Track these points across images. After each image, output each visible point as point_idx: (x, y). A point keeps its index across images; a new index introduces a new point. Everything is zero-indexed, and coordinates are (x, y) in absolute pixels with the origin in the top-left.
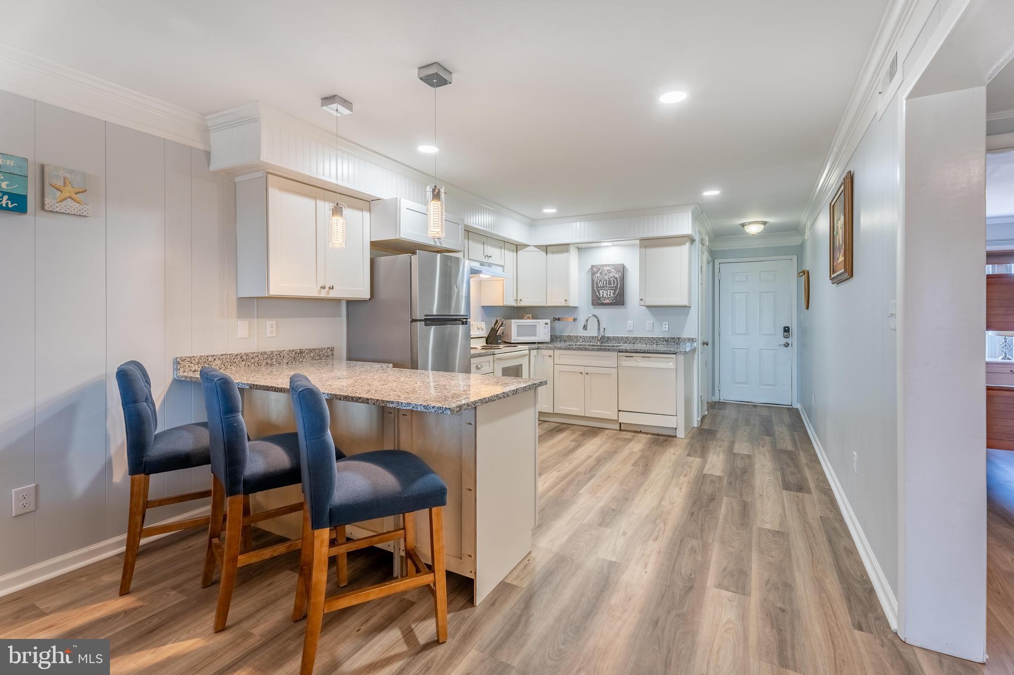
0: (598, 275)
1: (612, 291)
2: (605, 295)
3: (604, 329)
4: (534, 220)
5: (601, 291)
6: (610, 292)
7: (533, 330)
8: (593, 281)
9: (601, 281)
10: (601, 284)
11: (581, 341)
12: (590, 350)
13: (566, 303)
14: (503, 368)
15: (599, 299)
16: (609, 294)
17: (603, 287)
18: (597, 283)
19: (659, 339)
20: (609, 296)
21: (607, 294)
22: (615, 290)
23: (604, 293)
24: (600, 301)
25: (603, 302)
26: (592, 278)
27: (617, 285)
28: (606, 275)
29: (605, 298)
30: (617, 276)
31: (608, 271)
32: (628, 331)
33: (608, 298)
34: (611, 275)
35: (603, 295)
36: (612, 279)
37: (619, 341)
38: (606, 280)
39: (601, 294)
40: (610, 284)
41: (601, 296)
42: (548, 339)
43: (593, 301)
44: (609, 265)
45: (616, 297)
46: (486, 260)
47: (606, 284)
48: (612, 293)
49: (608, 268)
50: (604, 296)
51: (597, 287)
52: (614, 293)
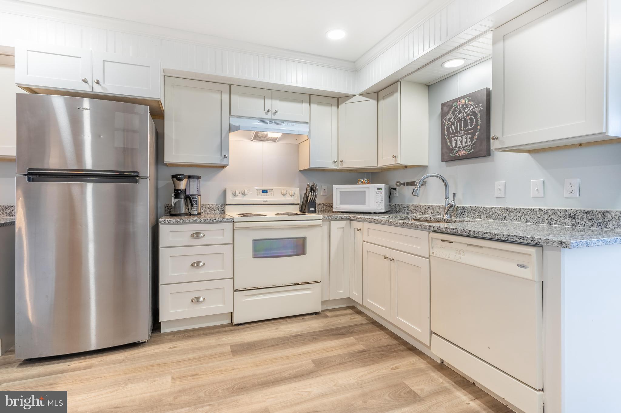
0: (450, 115)
1: (468, 136)
2: (459, 142)
3: (454, 194)
4: (354, 62)
5: (453, 139)
6: (466, 138)
7: (361, 197)
8: (443, 125)
9: (453, 123)
10: (453, 129)
11: (429, 212)
12: (394, 225)
13: (396, 161)
14: (255, 240)
15: (451, 150)
16: (464, 140)
17: (457, 132)
18: (448, 128)
19: (555, 212)
20: (464, 145)
21: (462, 142)
22: (473, 134)
23: (457, 142)
24: (452, 153)
25: (457, 154)
26: (442, 122)
27: (477, 125)
28: (461, 113)
29: (459, 148)
30: (476, 110)
31: (463, 106)
32: (497, 198)
33: (463, 147)
34: (468, 111)
35: (456, 144)
36: (469, 117)
37: (480, 214)
38: (460, 121)
39: (454, 142)
40: (466, 125)
41: (454, 146)
42: (382, 208)
43: (443, 155)
44: (464, 97)
45: (474, 144)
46: (269, 116)
47: (461, 127)
48: (469, 140)
49: (463, 102)
50: (458, 146)
51: (448, 135)
52: (472, 139)
